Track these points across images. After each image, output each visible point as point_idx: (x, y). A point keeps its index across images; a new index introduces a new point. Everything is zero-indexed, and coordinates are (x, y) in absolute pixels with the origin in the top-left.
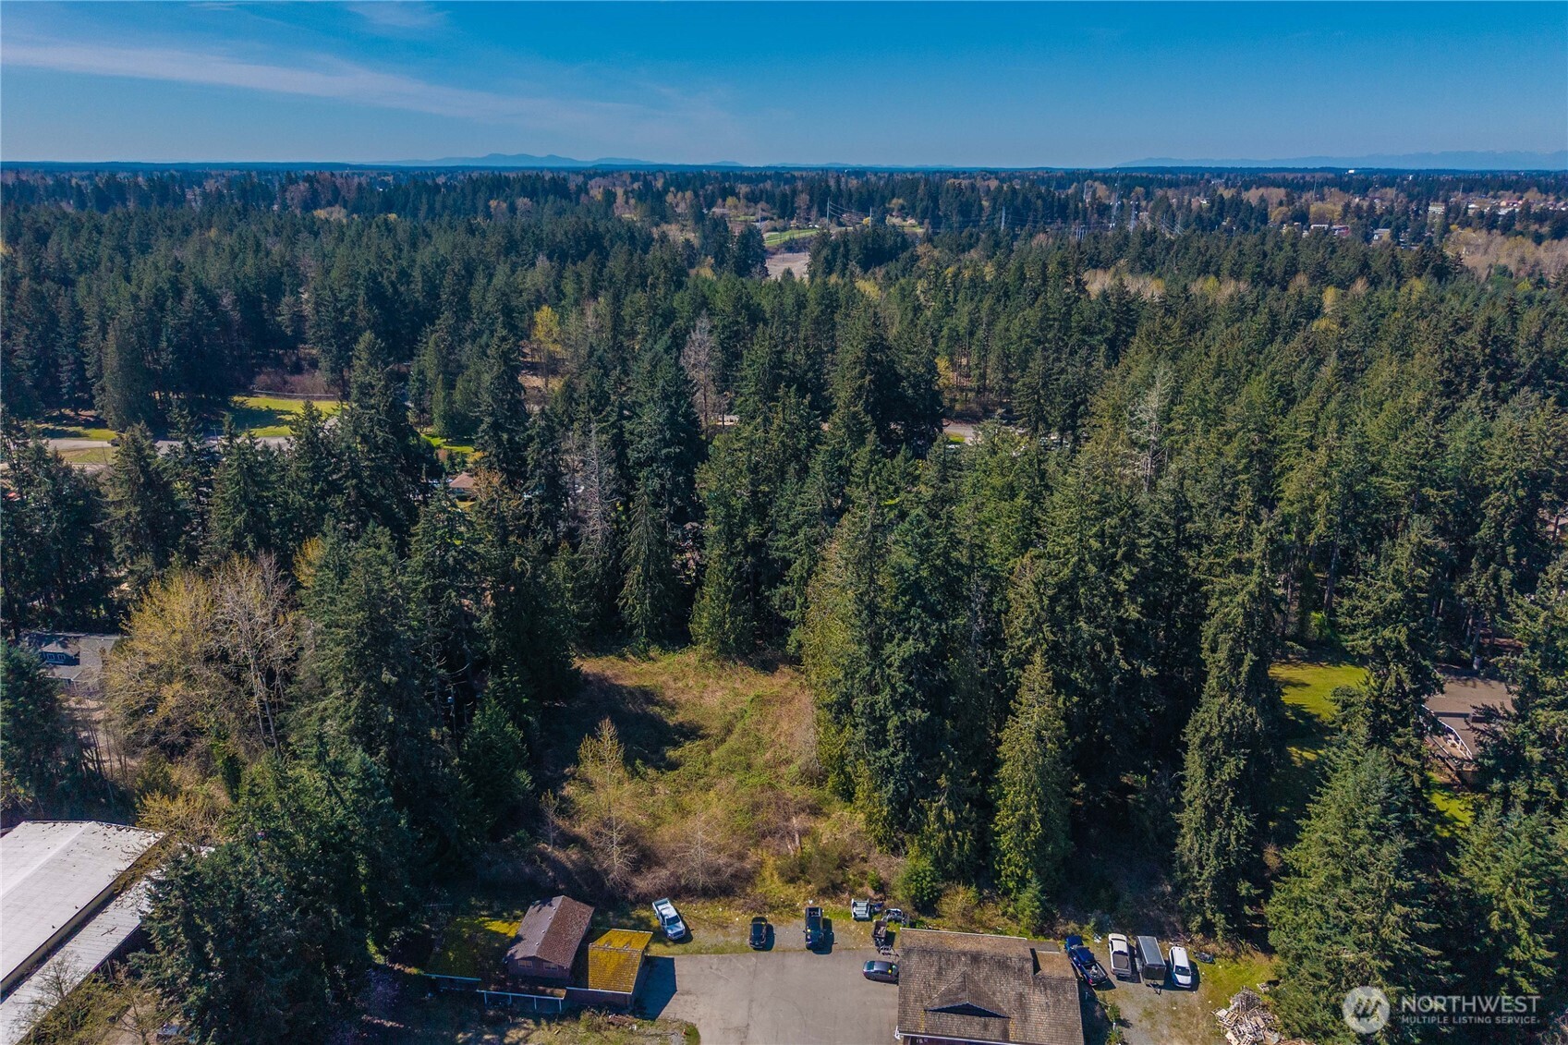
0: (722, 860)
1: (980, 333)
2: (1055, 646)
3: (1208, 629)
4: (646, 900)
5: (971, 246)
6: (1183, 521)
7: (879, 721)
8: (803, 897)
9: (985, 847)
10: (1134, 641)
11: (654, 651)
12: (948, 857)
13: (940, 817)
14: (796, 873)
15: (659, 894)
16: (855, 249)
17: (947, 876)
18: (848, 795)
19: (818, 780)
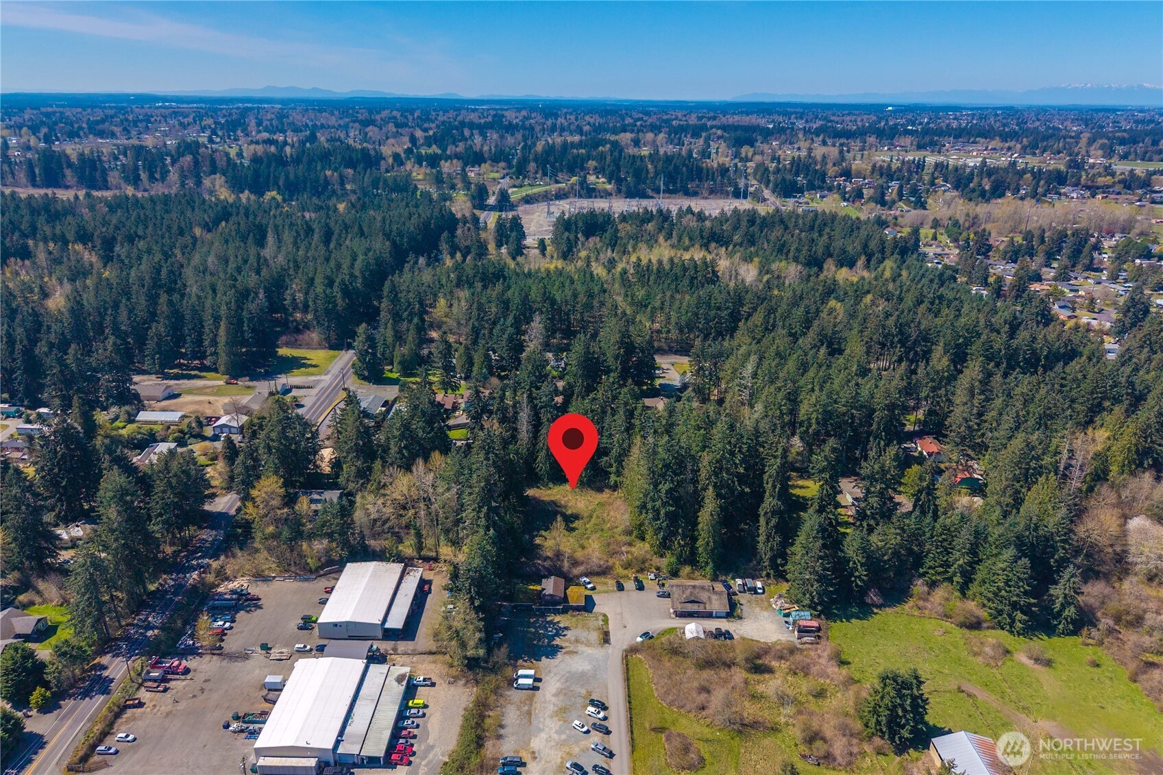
0: (602, 563)
2: (716, 483)
3: (765, 477)
4: (578, 577)
6: (758, 437)
7: (657, 512)
8: (631, 574)
9: (694, 552)
10: (742, 479)
11: (551, 485)
12: (681, 556)
13: (679, 543)
14: (628, 565)
15: (582, 575)
16: (580, 224)
17: (681, 563)
18: (643, 539)
19: (630, 533)
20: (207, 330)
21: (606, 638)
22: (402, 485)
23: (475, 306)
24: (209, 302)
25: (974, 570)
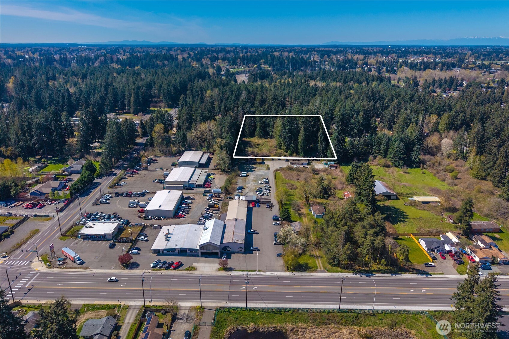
1: (290, 94)
2: (304, 127)
5: (285, 75)
7: (285, 136)
12: (293, 151)
13: (292, 147)
14: (276, 155)
17: (293, 153)
19: (277, 148)
20: (126, 98)
21: (269, 169)
22: (203, 126)
23: (221, 92)
24: (127, 89)
25: (388, 151)
